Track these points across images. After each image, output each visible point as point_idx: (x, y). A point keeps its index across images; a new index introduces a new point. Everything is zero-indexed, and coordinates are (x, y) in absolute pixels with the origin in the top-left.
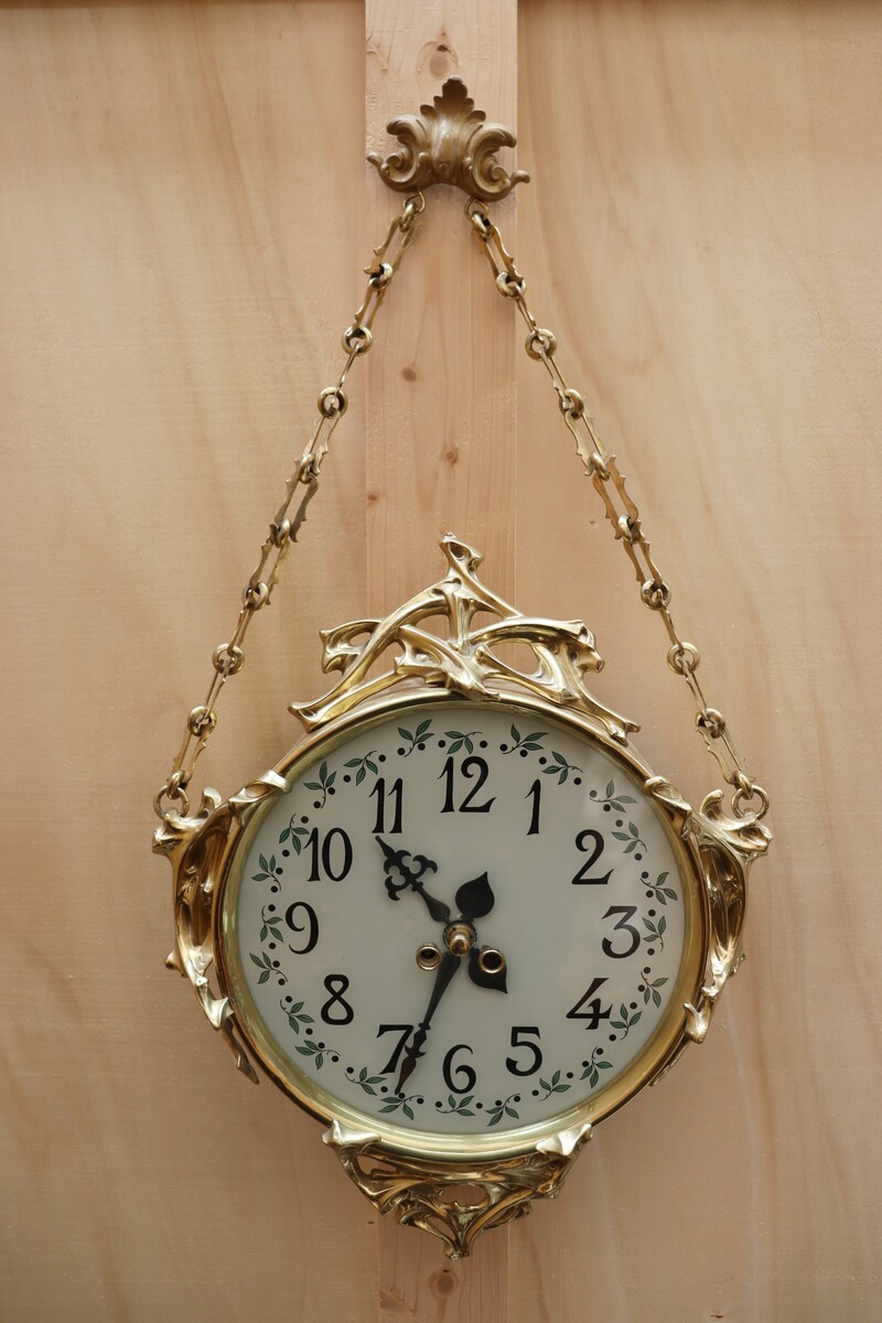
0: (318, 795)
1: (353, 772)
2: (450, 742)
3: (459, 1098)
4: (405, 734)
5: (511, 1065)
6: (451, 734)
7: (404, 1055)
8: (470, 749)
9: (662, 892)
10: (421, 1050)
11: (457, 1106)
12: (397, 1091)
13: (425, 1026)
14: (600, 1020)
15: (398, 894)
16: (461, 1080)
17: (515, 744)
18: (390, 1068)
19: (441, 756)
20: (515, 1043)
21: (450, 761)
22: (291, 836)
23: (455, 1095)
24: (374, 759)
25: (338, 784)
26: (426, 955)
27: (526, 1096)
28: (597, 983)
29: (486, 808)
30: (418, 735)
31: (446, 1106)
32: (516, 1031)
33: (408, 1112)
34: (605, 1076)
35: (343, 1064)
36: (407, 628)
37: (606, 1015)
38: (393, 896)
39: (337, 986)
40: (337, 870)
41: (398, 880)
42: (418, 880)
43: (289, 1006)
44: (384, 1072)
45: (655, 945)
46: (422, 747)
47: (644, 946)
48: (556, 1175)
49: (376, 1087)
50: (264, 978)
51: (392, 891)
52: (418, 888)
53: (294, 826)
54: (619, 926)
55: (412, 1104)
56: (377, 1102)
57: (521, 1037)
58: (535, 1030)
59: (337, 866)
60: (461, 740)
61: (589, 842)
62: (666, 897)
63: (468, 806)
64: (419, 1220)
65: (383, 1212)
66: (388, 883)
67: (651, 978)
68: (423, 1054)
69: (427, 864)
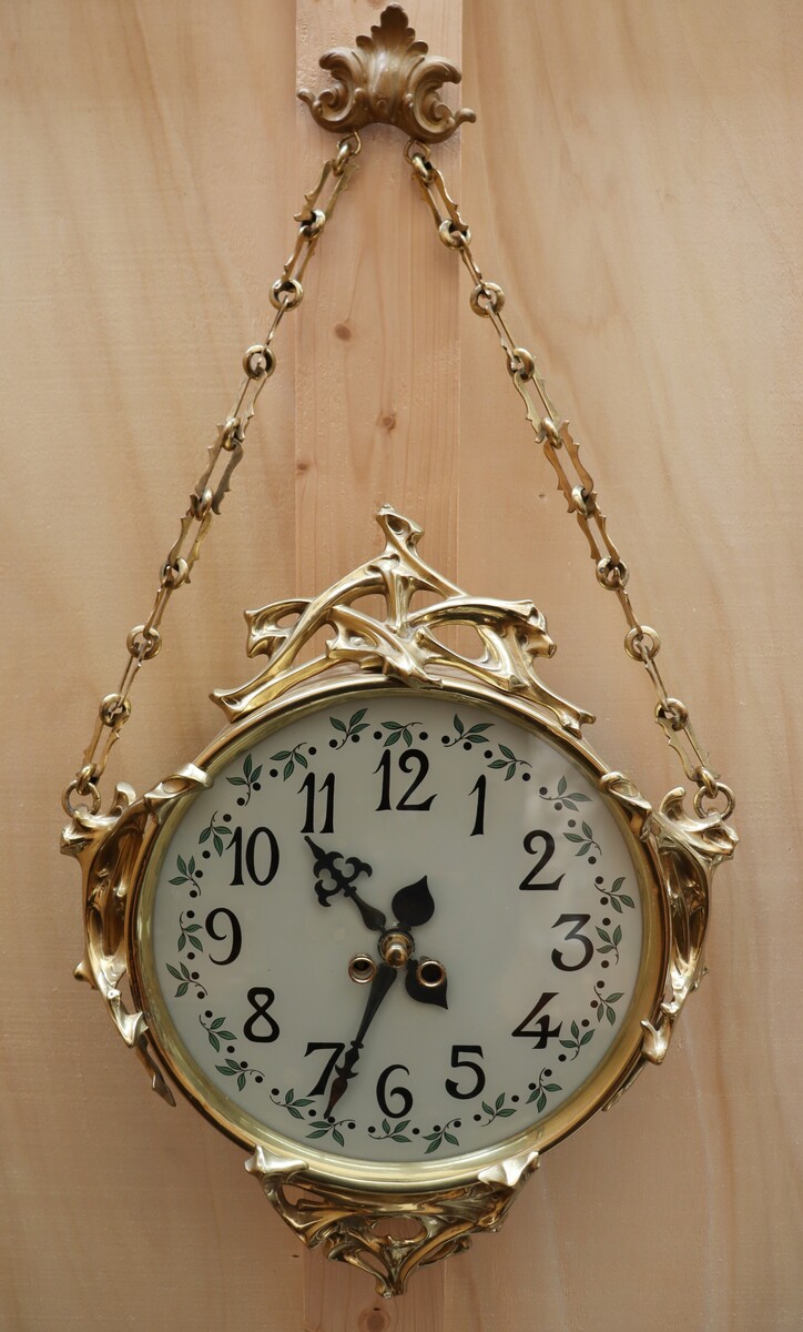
0: (242, 791)
1: (280, 766)
2: (386, 733)
3: (393, 1123)
4: (338, 725)
5: (451, 1087)
6: (388, 725)
7: (334, 1075)
8: (409, 741)
9: (618, 898)
10: (353, 1070)
11: (392, 1131)
12: (327, 1115)
13: (357, 1044)
14: (549, 1038)
15: (329, 899)
16: (396, 1103)
17: (458, 735)
18: (319, 1090)
19: (378, 749)
20: (455, 1063)
21: (387, 754)
22: (212, 836)
23: (390, 1120)
24: (304, 751)
25: (264, 778)
26: (359, 967)
27: (467, 1121)
28: (546, 998)
29: (425, 806)
30: (351, 725)
31: (380, 1132)
32: (457, 1050)
33: (338, 1137)
34: (553, 1099)
35: (267, 1085)
36: (339, 608)
37: (556, 1033)
38: (323, 901)
39: (261, 999)
40: (262, 874)
41: (329, 884)
42: (351, 885)
43: (209, 1022)
44: (311, 1094)
45: (610, 957)
46: (356, 739)
47: (597, 958)
48: (499, 1207)
49: (304, 1111)
50: (181, 991)
51: (323, 896)
52: (351, 893)
53: (215, 825)
54: (571, 935)
55: (343, 1129)
56: (304, 1127)
57: (463, 1057)
58: (477, 1050)
59: (262, 870)
60: (399, 731)
61: (539, 844)
62: (622, 904)
63: (406, 803)
64: (348, 1255)
65: (311, 1246)
66: (318, 887)
67: (605, 993)
68: (355, 1075)
69: (361, 867)
